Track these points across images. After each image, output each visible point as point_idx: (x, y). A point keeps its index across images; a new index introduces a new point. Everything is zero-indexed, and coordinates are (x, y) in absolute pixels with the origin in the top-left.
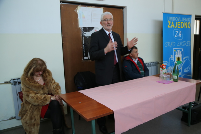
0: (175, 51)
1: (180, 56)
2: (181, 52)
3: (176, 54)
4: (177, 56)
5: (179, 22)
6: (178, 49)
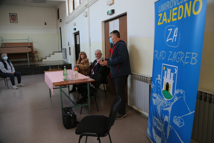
0: (164, 68)
1: (171, 83)
2: (172, 74)
3: (165, 76)
4: (165, 81)
5: (176, 9)
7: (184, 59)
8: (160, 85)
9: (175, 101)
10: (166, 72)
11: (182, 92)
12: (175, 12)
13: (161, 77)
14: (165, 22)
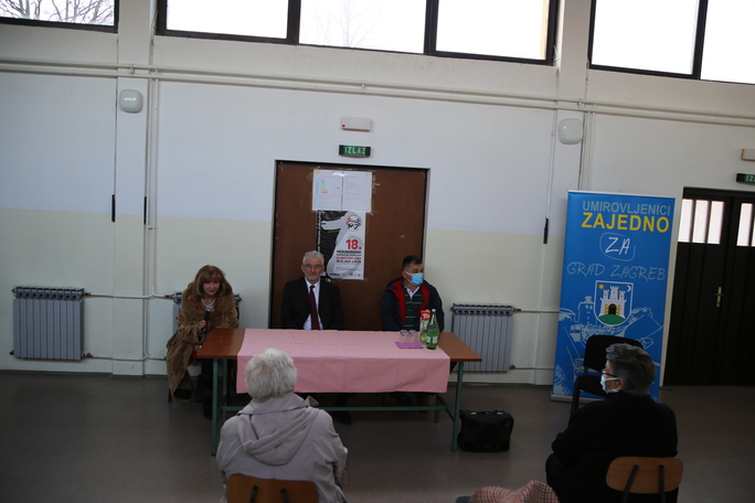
0: (601, 287)
1: (620, 304)
2: (622, 293)
3: (605, 297)
4: (606, 302)
5: (626, 216)
6: (615, 285)
7: (646, 275)
8: (592, 311)
9: (631, 323)
10: (606, 292)
11: (645, 310)
12: (622, 219)
13: (593, 300)
14: (599, 226)
